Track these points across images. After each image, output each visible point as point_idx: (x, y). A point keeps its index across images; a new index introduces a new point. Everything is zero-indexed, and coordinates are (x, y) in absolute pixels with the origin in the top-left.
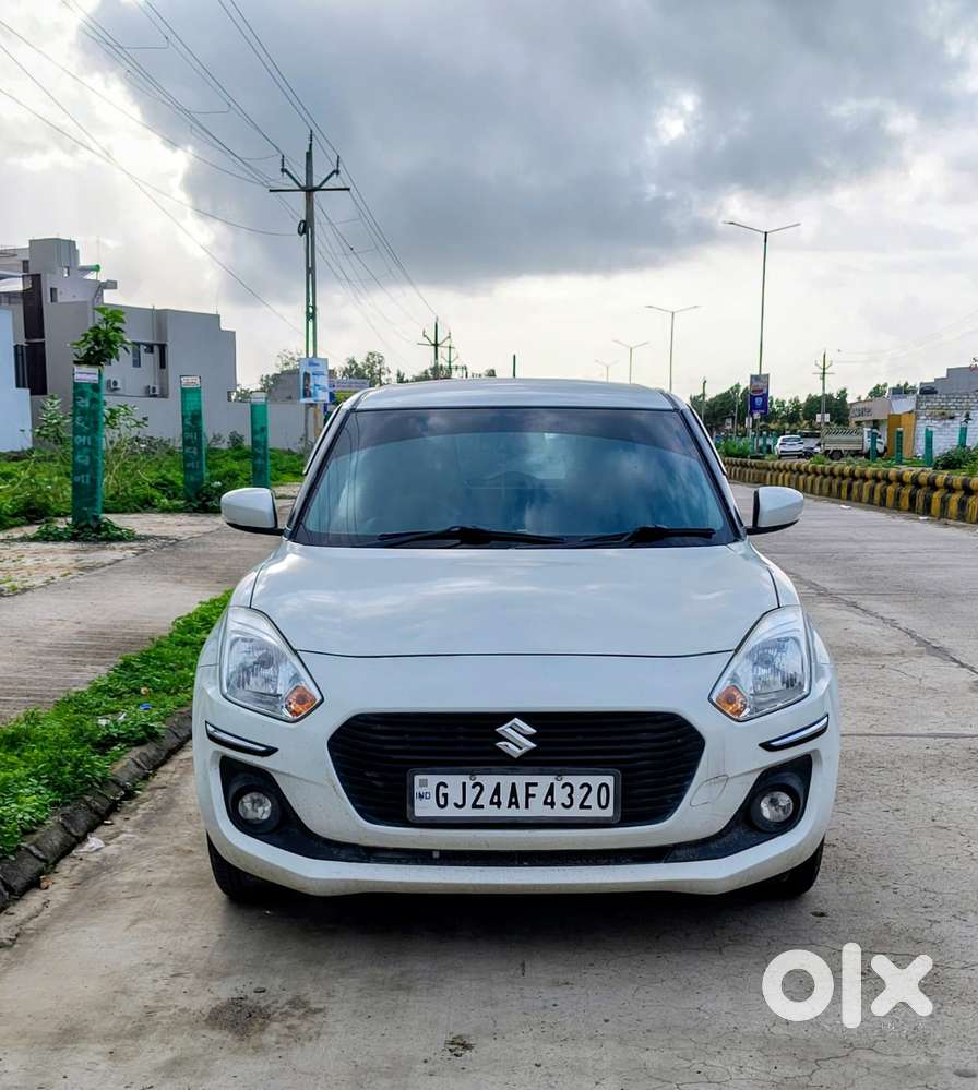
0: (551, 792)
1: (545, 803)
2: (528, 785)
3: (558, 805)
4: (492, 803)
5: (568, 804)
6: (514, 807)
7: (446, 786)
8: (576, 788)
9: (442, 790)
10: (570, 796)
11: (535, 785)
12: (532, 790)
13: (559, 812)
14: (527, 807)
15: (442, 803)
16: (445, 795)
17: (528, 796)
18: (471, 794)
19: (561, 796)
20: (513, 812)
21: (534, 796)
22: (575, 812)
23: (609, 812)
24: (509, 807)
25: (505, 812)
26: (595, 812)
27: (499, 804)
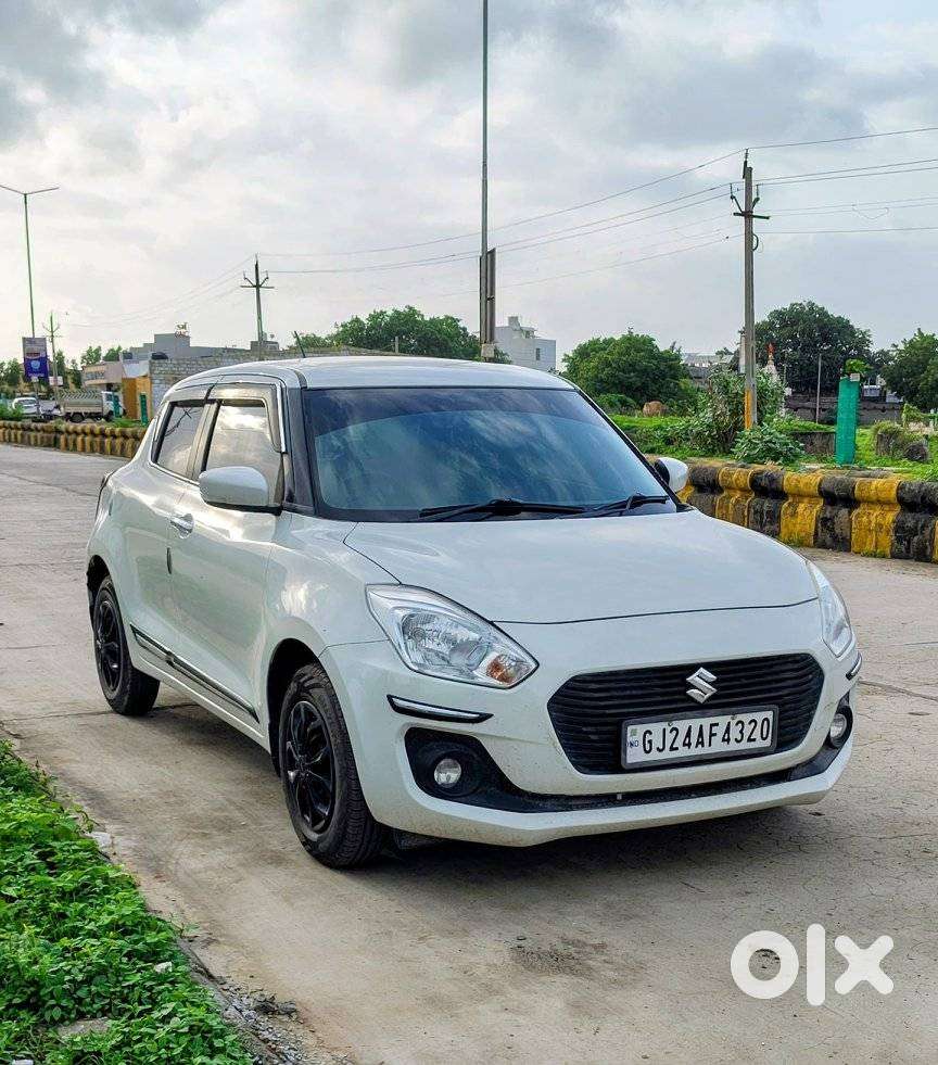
0: (728, 731)
1: (724, 740)
2: (712, 725)
3: (732, 741)
4: (684, 745)
5: (739, 738)
6: (700, 746)
7: (650, 733)
8: (746, 724)
9: (648, 737)
10: (741, 732)
11: (717, 725)
12: (715, 730)
13: (733, 747)
14: (710, 745)
15: (648, 749)
16: (650, 742)
17: (712, 735)
18: (670, 737)
19: (735, 733)
20: (700, 751)
21: (715, 734)
22: (745, 745)
23: (767, 743)
24: (697, 746)
25: (695, 751)
26: (759, 744)
27: (689, 745)
